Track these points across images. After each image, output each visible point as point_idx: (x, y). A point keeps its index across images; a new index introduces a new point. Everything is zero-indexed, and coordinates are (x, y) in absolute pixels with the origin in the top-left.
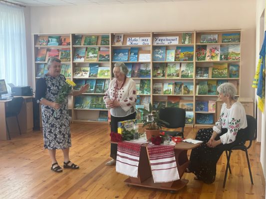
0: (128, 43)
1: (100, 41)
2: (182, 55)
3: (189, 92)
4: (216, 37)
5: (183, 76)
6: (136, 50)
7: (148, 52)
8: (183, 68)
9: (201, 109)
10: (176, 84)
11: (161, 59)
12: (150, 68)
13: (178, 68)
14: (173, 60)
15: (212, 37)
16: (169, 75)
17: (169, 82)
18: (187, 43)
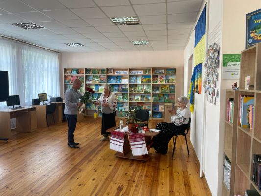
0: (116, 74)
1: (100, 72)
2: (145, 80)
3: (148, 100)
4: (163, 71)
5: (145, 92)
6: (120, 77)
7: (127, 79)
8: (145, 87)
9: (155, 110)
10: (141, 96)
11: (133, 82)
12: (128, 87)
13: (143, 87)
14: (140, 83)
15: (161, 71)
16: (138, 91)
17: (138, 95)
18: (147, 74)
